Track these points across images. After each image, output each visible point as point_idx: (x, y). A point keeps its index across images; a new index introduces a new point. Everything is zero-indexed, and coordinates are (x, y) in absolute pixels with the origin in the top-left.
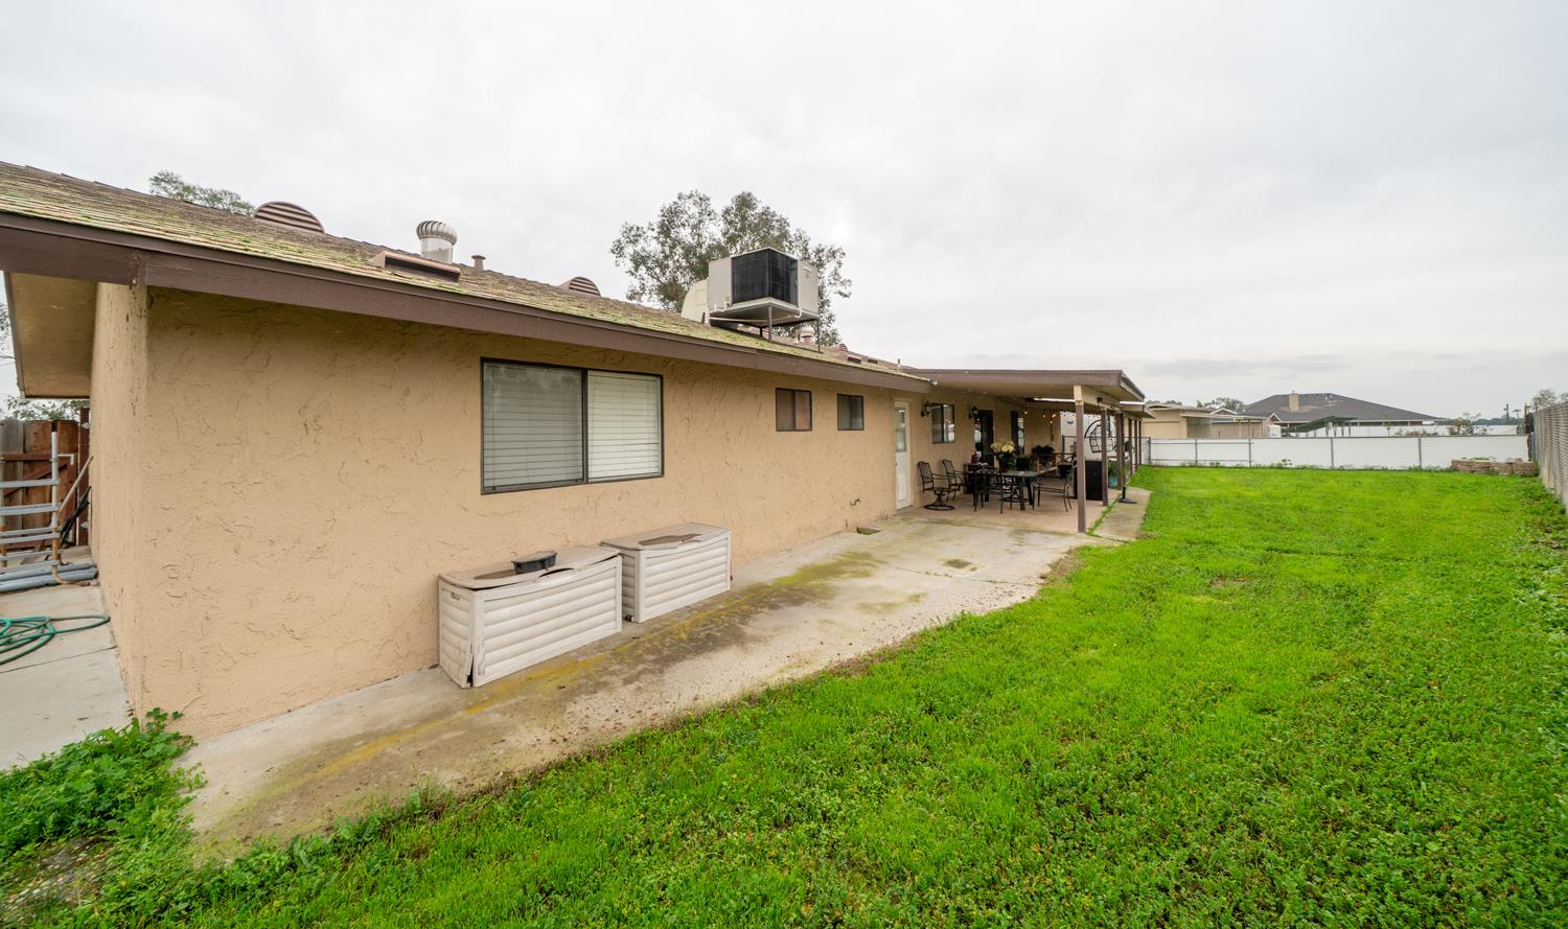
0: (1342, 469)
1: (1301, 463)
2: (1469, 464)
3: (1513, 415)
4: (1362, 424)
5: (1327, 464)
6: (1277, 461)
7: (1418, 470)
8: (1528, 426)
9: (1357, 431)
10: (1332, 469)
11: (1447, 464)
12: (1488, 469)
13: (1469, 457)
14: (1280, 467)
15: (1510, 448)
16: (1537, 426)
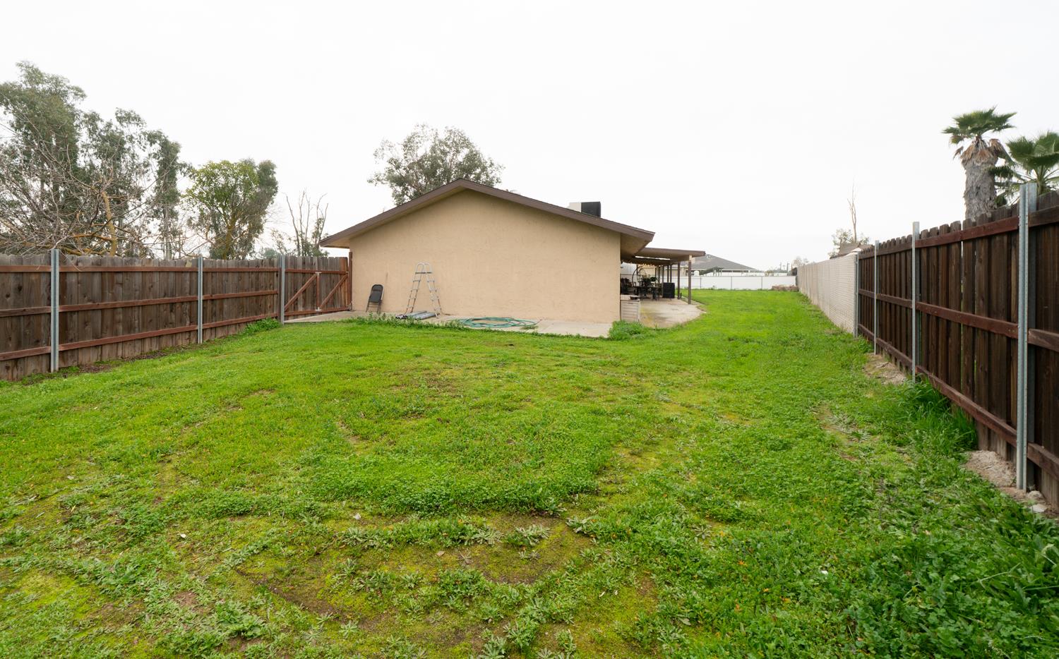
0: (735, 290)
1: (720, 288)
2: (778, 287)
3: (783, 269)
4: (734, 271)
5: (729, 288)
6: (711, 287)
7: (761, 290)
8: (794, 272)
9: (724, 274)
10: (731, 290)
11: (770, 288)
12: (784, 289)
13: (778, 285)
14: (712, 289)
15: (790, 281)
16: (799, 273)
